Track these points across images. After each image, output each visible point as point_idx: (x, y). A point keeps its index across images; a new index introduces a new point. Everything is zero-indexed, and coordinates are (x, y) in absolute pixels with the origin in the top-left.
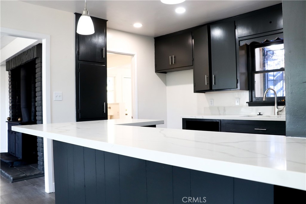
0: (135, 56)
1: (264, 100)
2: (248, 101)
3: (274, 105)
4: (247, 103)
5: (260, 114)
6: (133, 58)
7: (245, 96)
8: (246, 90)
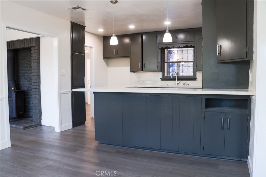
0: (94, 48)
1: (172, 77)
2: (161, 78)
3: (176, 80)
4: (161, 79)
5: (168, 85)
6: (92, 49)
7: (160, 75)
8: (160, 71)
